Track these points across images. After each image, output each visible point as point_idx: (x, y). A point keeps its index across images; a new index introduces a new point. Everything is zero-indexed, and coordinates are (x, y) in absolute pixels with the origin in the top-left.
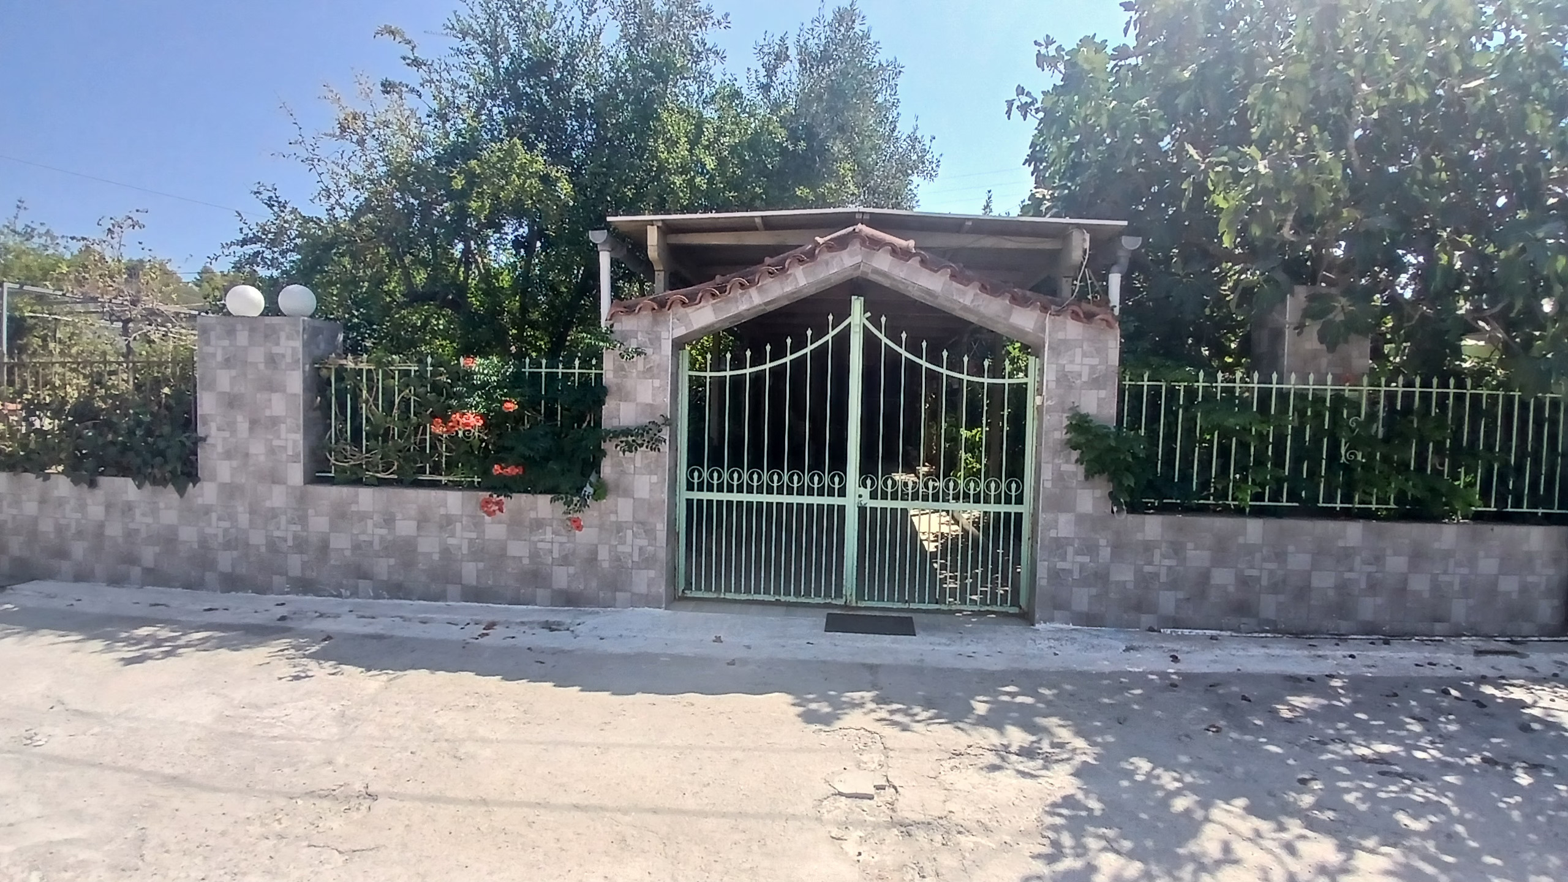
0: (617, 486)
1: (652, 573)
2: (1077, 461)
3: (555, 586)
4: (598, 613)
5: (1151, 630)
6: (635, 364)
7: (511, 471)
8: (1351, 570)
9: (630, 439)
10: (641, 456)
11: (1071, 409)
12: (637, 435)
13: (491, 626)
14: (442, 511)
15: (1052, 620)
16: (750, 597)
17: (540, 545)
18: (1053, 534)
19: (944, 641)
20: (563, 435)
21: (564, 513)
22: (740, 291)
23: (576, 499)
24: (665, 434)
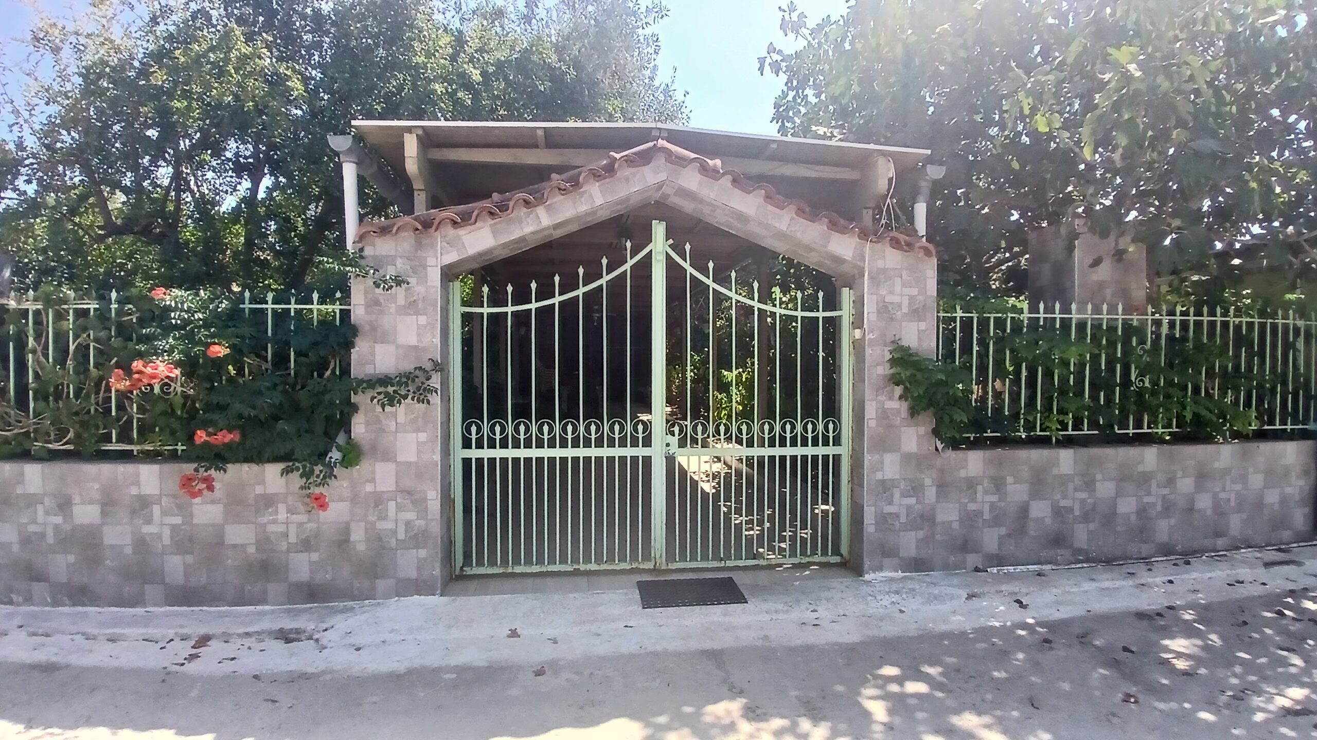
0: (374, 448)
1: (423, 553)
2: (900, 398)
3: (293, 578)
4: (352, 609)
5: (977, 570)
6: (394, 297)
7: (227, 437)
8: (1149, 494)
9: (390, 389)
10: (403, 411)
11: (893, 342)
12: (400, 384)
13: (203, 641)
14: (134, 491)
15: (880, 568)
16: (544, 569)
17: (271, 528)
18: (879, 476)
19: (780, 606)
20: (298, 387)
21: (302, 488)
22: (525, 210)
23: (318, 469)
24: (436, 381)
